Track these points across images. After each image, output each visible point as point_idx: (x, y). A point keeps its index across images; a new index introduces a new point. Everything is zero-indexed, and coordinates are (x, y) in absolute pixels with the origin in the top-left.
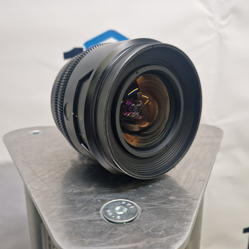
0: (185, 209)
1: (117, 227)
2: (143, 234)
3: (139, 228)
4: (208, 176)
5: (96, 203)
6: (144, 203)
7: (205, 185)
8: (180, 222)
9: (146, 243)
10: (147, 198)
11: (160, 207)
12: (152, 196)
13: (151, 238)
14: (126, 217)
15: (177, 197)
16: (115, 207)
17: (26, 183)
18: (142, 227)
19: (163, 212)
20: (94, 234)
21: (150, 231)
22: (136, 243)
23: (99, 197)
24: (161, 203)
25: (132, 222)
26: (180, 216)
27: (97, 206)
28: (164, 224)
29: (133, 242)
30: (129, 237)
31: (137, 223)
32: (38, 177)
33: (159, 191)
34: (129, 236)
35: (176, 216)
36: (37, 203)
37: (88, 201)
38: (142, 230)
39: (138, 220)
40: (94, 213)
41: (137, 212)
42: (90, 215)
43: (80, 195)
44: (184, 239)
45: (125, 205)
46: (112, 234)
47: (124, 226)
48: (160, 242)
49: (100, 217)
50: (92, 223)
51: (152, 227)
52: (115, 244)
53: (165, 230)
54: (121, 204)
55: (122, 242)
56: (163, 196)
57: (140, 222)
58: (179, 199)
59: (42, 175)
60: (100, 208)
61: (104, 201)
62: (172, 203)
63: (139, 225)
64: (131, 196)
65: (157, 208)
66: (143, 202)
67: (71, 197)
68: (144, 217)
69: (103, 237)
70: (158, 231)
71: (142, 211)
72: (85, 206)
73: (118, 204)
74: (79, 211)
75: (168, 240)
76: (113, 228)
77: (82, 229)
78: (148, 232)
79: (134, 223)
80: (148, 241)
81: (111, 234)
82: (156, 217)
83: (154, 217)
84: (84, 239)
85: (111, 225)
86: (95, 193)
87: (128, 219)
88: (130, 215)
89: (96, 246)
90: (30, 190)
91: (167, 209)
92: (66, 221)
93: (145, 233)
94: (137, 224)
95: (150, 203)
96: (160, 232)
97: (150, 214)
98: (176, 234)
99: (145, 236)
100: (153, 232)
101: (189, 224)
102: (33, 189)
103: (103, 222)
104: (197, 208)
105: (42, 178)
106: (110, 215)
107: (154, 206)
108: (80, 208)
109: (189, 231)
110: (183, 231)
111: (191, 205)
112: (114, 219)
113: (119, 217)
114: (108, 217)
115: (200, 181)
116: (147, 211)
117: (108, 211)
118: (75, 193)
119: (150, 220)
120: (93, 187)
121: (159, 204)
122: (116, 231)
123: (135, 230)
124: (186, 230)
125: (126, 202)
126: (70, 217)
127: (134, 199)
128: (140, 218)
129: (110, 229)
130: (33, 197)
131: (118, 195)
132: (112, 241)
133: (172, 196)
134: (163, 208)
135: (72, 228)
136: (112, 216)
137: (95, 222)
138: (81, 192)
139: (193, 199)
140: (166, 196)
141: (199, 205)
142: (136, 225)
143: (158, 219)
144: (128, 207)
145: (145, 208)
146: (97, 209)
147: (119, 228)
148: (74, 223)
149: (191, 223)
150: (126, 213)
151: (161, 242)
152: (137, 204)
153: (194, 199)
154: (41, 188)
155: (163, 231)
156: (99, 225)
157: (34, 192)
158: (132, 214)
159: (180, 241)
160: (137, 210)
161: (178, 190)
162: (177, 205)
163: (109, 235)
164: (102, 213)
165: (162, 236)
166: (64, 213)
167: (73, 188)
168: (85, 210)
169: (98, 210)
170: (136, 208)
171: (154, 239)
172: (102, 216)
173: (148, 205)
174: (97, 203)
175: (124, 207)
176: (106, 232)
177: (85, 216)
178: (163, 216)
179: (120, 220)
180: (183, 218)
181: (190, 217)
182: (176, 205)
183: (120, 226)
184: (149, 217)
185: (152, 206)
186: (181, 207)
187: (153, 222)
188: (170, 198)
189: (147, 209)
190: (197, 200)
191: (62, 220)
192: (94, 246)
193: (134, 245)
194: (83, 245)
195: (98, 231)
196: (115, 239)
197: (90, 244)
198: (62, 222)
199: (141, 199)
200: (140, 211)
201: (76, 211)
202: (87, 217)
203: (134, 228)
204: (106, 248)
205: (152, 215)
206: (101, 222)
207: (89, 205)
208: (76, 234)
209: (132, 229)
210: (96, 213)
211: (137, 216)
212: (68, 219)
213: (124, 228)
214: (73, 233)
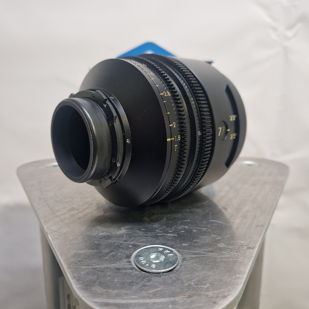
0: (238, 259)
1: (151, 277)
2: (184, 287)
3: (178, 279)
4: (268, 221)
5: (126, 248)
6: (186, 251)
7: (264, 231)
8: (230, 275)
9: (187, 298)
10: (190, 245)
11: (205, 255)
12: (196, 242)
13: (193, 292)
14: (163, 266)
15: (228, 245)
16: (150, 254)
17: (42, 223)
18: (182, 278)
19: (209, 262)
20: (123, 285)
21: (192, 283)
22: (174, 297)
23: (131, 242)
24: (207, 252)
25: (170, 273)
26: (231, 267)
27: (127, 252)
28: (211, 276)
29: (170, 296)
30: (166, 290)
31: (177, 274)
32: (57, 216)
33: (206, 237)
34: (165, 289)
35: (225, 266)
36: (54, 247)
37: (117, 246)
38: (182, 282)
39: (177, 271)
40: (123, 260)
41: (176, 260)
42: (118, 262)
43: (107, 239)
44: (234, 295)
45: (162, 253)
46: (146, 286)
47: (160, 277)
49: (130, 264)
50: (121, 271)
51: (195, 279)
52: (148, 297)
53: (212, 283)
54: (157, 251)
55: (158, 295)
56: (210, 243)
57: (180, 272)
59: (62, 215)
60: (131, 254)
61: (136, 247)
62: (222, 251)
63: (179, 275)
64: (170, 242)
65: (203, 257)
66: (185, 249)
67: (96, 240)
68: (186, 267)
69: (134, 288)
70: (202, 284)
71: (184, 260)
72: (113, 251)
73: (154, 251)
74: (105, 257)
76: (147, 279)
77: (108, 278)
78: (190, 285)
79: (173, 273)
80: (189, 296)
81: (143, 286)
82: (200, 268)
83: (197, 267)
84: (110, 290)
85: (144, 275)
86: (126, 237)
87: (166, 268)
88: (168, 264)
89: (125, 299)
90: (46, 231)
91: (215, 259)
92: (89, 268)
93: (186, 286)
95: (193, 250)
96: (205, 286)
97: (193, 263)
98: (225, 288)
99: (186, 289)
100: (196, 285)
101: (242, 277)
102: (50, 230)
103: (134, 271)
104: (253, 258)
105: (62, 217)
106: (143, 263)
107: (198, 254)
108: (107, 254)
109: (242, 285)
110: (234, 285)
112: (148, 268)
113: (154, 266)
114: (141, 266)
115: (258, 226)
117: (141, 258)
118: (101, 236)
119: (192, 271)
120: (124, 230)
121: (204, 252)
122: (150, 282)
124: (237, 283)
125: (164, 248)
126: (93, 263)
127: (174, 245)
128: (181, 268)
129: (143, 280)
130: (50, 239)
131: (154, 241)
132: (144, 293)
133: (221, 243)
134: (210, 257)
135: (96, 276)
136: (146, 264)
137: (124, 271)
138: (108, 235)
139: (248, 248)
140: (214, 243)
141: (256, 255)
142: (176, 276)
143: (203, 270)
144: (166, 255)
145: (187, 257)
146: (127, 256)
147: (154, 278)
148: (99, 271)
149: (244, 276)
150: (163, 262)
152: (178, 251)
153: (249, 248)
154: (60, 229)
155: (209, 284)
156: (130, 274)
157: (52, 233)
158: (170, 262)
159: (229, 296)
160: (177, 259)
161: (229, 236)
163: (141, 287)
164: (133, 261)
165: (207, 290)
166: (86, 259)
167: (98, 231)
168: (113, 256)
169: (129, 257)
170: (175, 256)
171: (197, 293)
172: (133, 264)
173: (191, 252)
174: (128, 248)
175: (160, 255)
176: (137, 282)
177: (113, 263)
178: (210, 266)
179: (155, 270)
180: (235, 269)
181: (244, 269)
182: (226, 254)
183: (155, 276)
184: (192, 266)
185: (195, 254)
186: (232, 256)
187: (197, 273)
188: (219, 245)
189: (189, 258)
190: (254, 249)
191: (84, 267)
192: (122, 299)
193: (172, 299)
194: (109, 297)
195: (128, 281)
196: (148, 292)
197: (118, 296)
198: (84, 270)
199: (183, 246)
200: (181, 259)
201: (101, 258)
202: (115, 264)
203: (173, 280)
204: (136, 301)
205: (195, 265)
206: (131, 271)
207: (117, 251)
208: (101, 284)
209: (170, 280)
210: (126, 260)
211: (177, 265)
212: (91, 266)
213: (160, 279)
214: (97, 282)
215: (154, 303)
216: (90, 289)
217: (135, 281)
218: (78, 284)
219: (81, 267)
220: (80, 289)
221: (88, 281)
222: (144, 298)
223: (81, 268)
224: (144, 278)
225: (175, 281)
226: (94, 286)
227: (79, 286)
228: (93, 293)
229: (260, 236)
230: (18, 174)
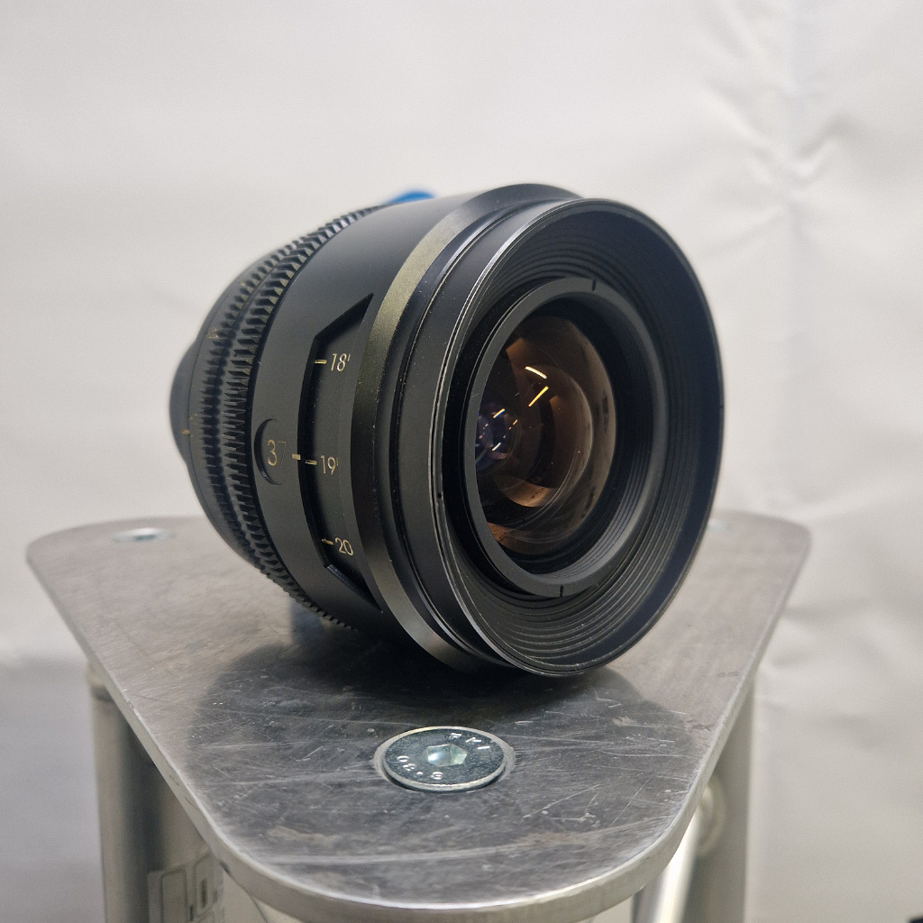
0: (668, 752)
1: (432, 801)
2: (522, 821)
3: (505, 805)
4: (751, 662)
5: (359, 736)
6: (525, 737)
7: (739, 686)
8: (647, 790)
9: (531, 846)
10: (537, 724)
11: (580, 747)
12: (554, 716)
13: (548, 833)
14: (462, 774)
15: (641, 720)
16: (425, 747)
17: (115, 680)
18: (517, 801)
19: (589, 762)
20: (354, 822)
21: (545, 812)
22: (495, 845)
23: (371, 720)
24: (583, 738)
25: (482, 789)
26: (651, 773)
27: (363, 745)
28: (594, 794)
29: (484, 844)
30: (473, 830)
31: (501, 792)
32: (156, 663)
33: (580, 703)
34: (473, 827)
35: (634, 772)
37: (333, 730)
38: (517, 810)
39: (503, 785)
40: (352, 763)
41: (500, 760)
42: (338, 770)
43: (303, 715)
44: (660, 836)
45: (457, 742)
46: (417, 822)
47: (457, 800)
48: (577, 842)
49: (372, 773)
50: (347, 790)
51: (550, 802)
52: (425, 847)
53: (598, 812)
54: (444, 739)
55: (451, 843)
56: (592, 718)
57: (512, 787)
58: (646, 725)
59: (170, 659)
60: (374, 749)
61: (386, 732)
62: (624, 735)
63: (507, 795)
64: (480, 717)
65: (572, 750)
66: (522, 734)
67: (274, 719)
68: (525, 776)
69: (385, 829)
70: (570, 814)
71: (520, 758)
72: (321, 744)
73: (435, 740)
74: (301, 758)
75: (605, 838)
76: (420, 805)
77: (312, 807)
78: (539, 816)
79: (490, 790)
80: (537, 841)
81: (410, 822)
82: (565, 775)
84: (319, 836)
85: (410, 797)
86: (357, 709)
87: (472, 780)
88: (476, 769)
89: (362, 855)
90: (128, 700)
91: (605, 754)
92: (255, 785)
93: (527, 818)
94: (499, 794)
95: (546, 736)
96: (579, 817)
97: (546, 766)
98: (634, 821)
99: (528, 827)
100: (555, 816)
101: (681, 795)
102: (138, 696)
103: (382, 788)
104: (710, 750)
105: (171, 665)
106: (409, 770)
107: (560, 743)
108: (306, 751)
110: (659, 812)
111: (686, 744)
112: (421, 780)
113: (438, 775)
114: (401, 776)
115: (722, 675)
116: (537, 758)
117: (402, 759)
118: (285, 707)
119: (544, 784)
120: (349, 691)
121: (576, 738)
122: (428, 812)
123: (493, 810)
124: (668, 809)
125: (464, 732)
126: (267, 773)
127: (493, 726)
128: (512, 777)
129: (408, 809)
130: (140, 718)
131: (436, 715)
132: (414, 840)
133: (623, 716)
134: (589, 750)
135: (278, 804)
136: (415, 771)
137: (356, 789)
138: (305, 707)
139: (695, 727)
140: (604, 719)
141: (717, 743)
142: (498, 797)
143: (573, 781)
144: (470, 748)
145: (528, 751)
146: (363, 753)
147: (439, 803)
148: (286, 791)
149: (686, 792)
150: (462, 765)
151: (582, 843)
152: (503, 738)
153: (700, 727)
154: (167, 694)
155: (590, 813)
156: (372, 796)
157: (144, 705)
158: (484, 766)
159: (645, 840)
160: (502, 757)
161: (643, 700)
162: (639, 743)
163: (404, 825)
164: (379, 765)
165: (586, 827)
166: (247, 763)
167: (278, 695)
168: (323, 755)
169: (367, 755)
170: (497, 750)
171: (558, 835)
172: (380, 772)
173: (539, 741)
174: (364, 734)
175: (455, 753)
176: (392, 815)
177: (323, 772)
178: (592, 772)
179: (441, 784)
180: (660, 777)
181: (685, 776)
182: (636, 743)
183: (443, 797)
184: (543, 774)
185: (552, 744)
186: (652, 746)
187: (557, 789)
188: (617, 722)
189: (535, 753)
190: (711, 729)
191: (243, 783)
192: (352, 854)
193: (492, 850)
194: (316, 849)
195: (368, 813)
196: (424, 836)
197: (339, 847)
198: (242, 790)
199: (517, 726)
200: (512, 758)
201: (290, 760)
202: (330, 774)
203: (492, 806)
204: (392, 858)
205: (552, 769)
206: (376, 788)
207: (335, 742)
208: (291, 822)
209: (484, 807)
210: (360, 764)
211: (501, 774)
212: (261, 779)
213: (457, 806)
214: (282, 819)
215: (443, 862)
216: (262, 833)
217: (386, 812)
218: (228, 824)
219: (236, 783)
220: (233, 834)
221: (255, 816)
222: (413, 849)
223: (235, 785)
224: (412, 804)
225: (497, 809)
226: (274, 826)
227: (231, 827)
228: (272, 844)
229: (728, 699)
230: (30, 561)
